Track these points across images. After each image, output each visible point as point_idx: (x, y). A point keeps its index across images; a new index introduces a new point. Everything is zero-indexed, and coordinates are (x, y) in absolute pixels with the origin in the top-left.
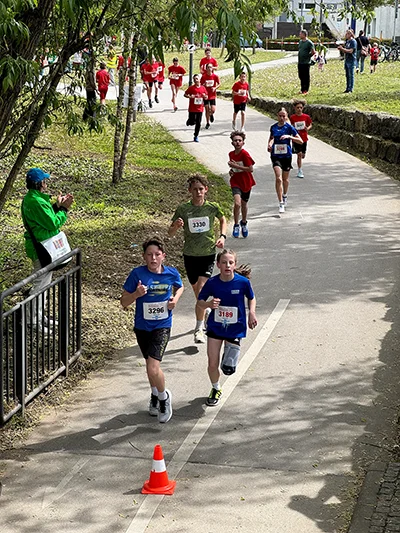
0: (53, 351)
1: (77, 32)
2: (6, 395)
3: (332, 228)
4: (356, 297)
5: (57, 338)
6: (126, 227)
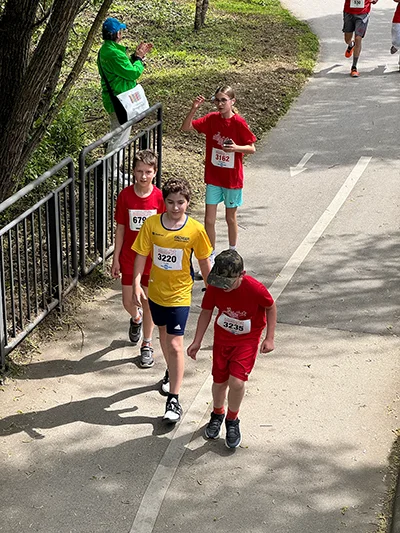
2: (88, 249)
6: (207, 78)
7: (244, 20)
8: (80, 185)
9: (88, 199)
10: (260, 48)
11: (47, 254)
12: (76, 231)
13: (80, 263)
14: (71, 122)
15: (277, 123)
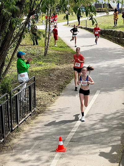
0: (27, 108)
1: (33, 9)
2: (13, 122)
3: (113, 68)
4: (121, 90)
5: (28, 104)
6: (49, 69)
7: (59, 52)
8: (10, 102)
9: (13, 107)
10: (65, 60)
11: (0, 124)
12: (9, 117)
13: (11, 127)
14: (8, 84)
15: (71, 82)
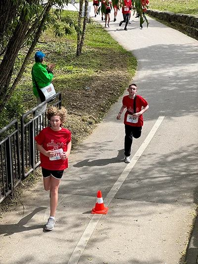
2: (26, 164)
6: (83, 79)
7: (101, 51)
8: (22, 133)
9: (26, 140)
10: (109, 64)
11: (5, 168)
12: (20, 156)
13: (22, 172)
14: (17, 102)
15: (118, 100)
